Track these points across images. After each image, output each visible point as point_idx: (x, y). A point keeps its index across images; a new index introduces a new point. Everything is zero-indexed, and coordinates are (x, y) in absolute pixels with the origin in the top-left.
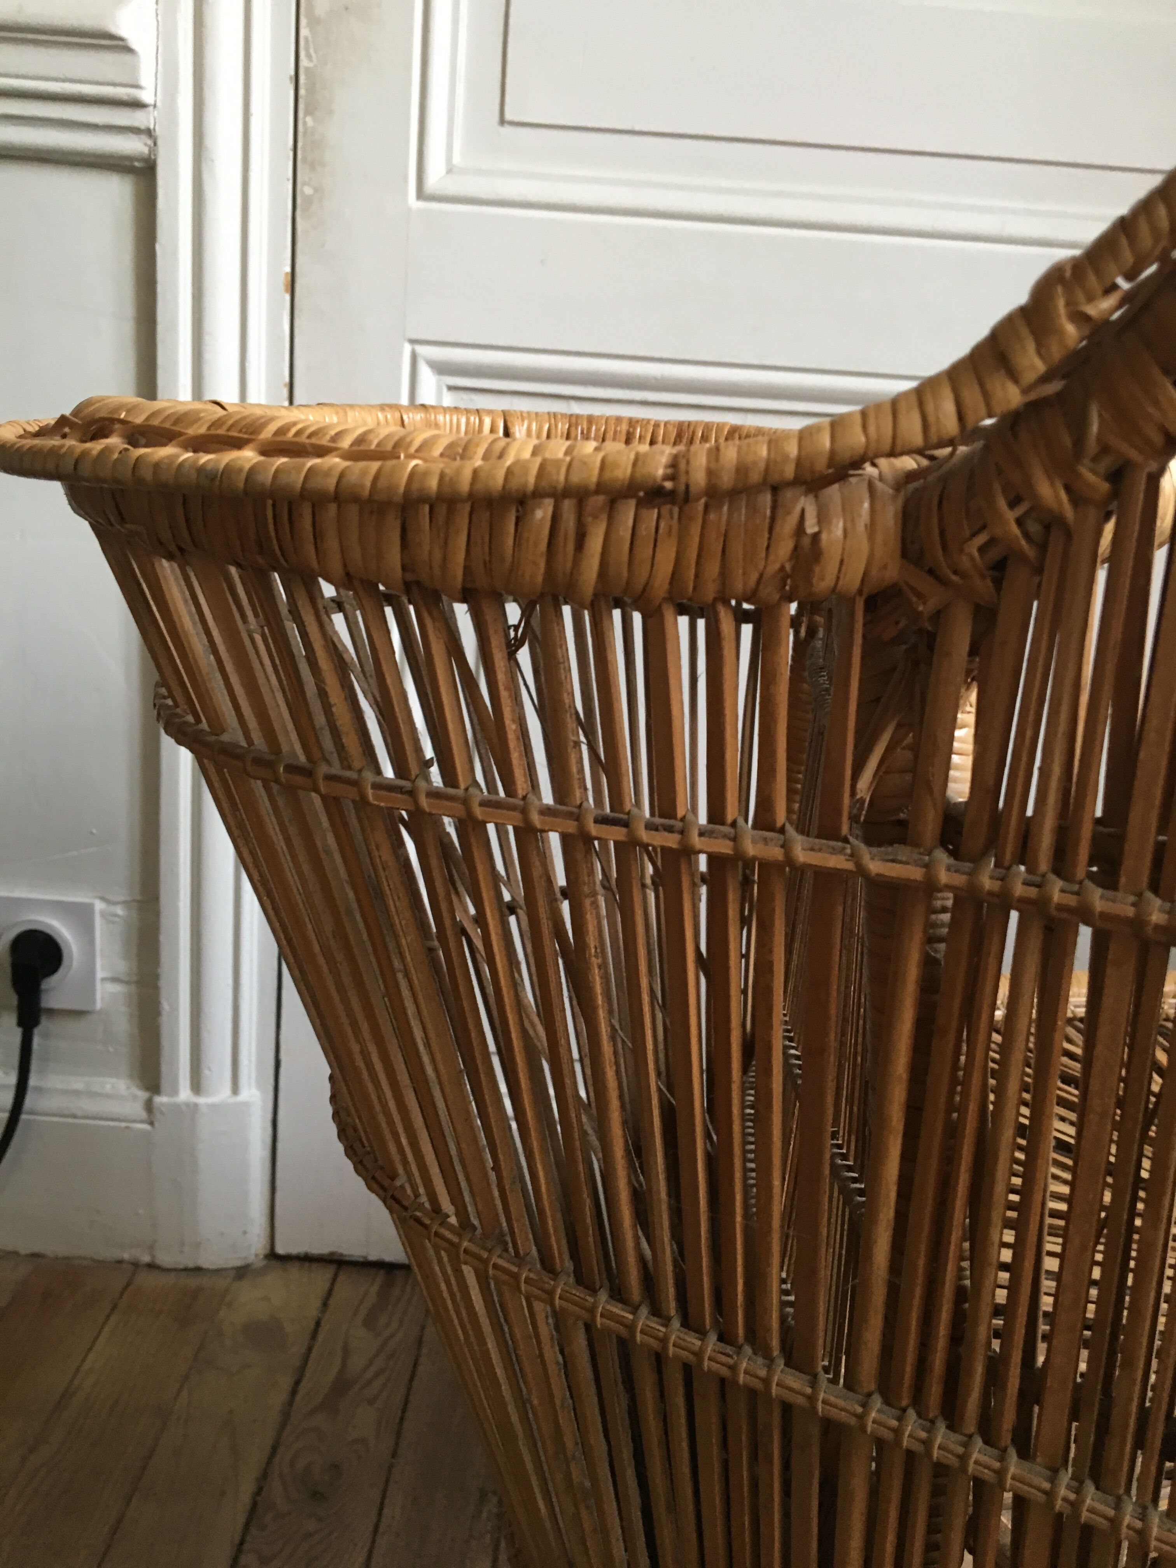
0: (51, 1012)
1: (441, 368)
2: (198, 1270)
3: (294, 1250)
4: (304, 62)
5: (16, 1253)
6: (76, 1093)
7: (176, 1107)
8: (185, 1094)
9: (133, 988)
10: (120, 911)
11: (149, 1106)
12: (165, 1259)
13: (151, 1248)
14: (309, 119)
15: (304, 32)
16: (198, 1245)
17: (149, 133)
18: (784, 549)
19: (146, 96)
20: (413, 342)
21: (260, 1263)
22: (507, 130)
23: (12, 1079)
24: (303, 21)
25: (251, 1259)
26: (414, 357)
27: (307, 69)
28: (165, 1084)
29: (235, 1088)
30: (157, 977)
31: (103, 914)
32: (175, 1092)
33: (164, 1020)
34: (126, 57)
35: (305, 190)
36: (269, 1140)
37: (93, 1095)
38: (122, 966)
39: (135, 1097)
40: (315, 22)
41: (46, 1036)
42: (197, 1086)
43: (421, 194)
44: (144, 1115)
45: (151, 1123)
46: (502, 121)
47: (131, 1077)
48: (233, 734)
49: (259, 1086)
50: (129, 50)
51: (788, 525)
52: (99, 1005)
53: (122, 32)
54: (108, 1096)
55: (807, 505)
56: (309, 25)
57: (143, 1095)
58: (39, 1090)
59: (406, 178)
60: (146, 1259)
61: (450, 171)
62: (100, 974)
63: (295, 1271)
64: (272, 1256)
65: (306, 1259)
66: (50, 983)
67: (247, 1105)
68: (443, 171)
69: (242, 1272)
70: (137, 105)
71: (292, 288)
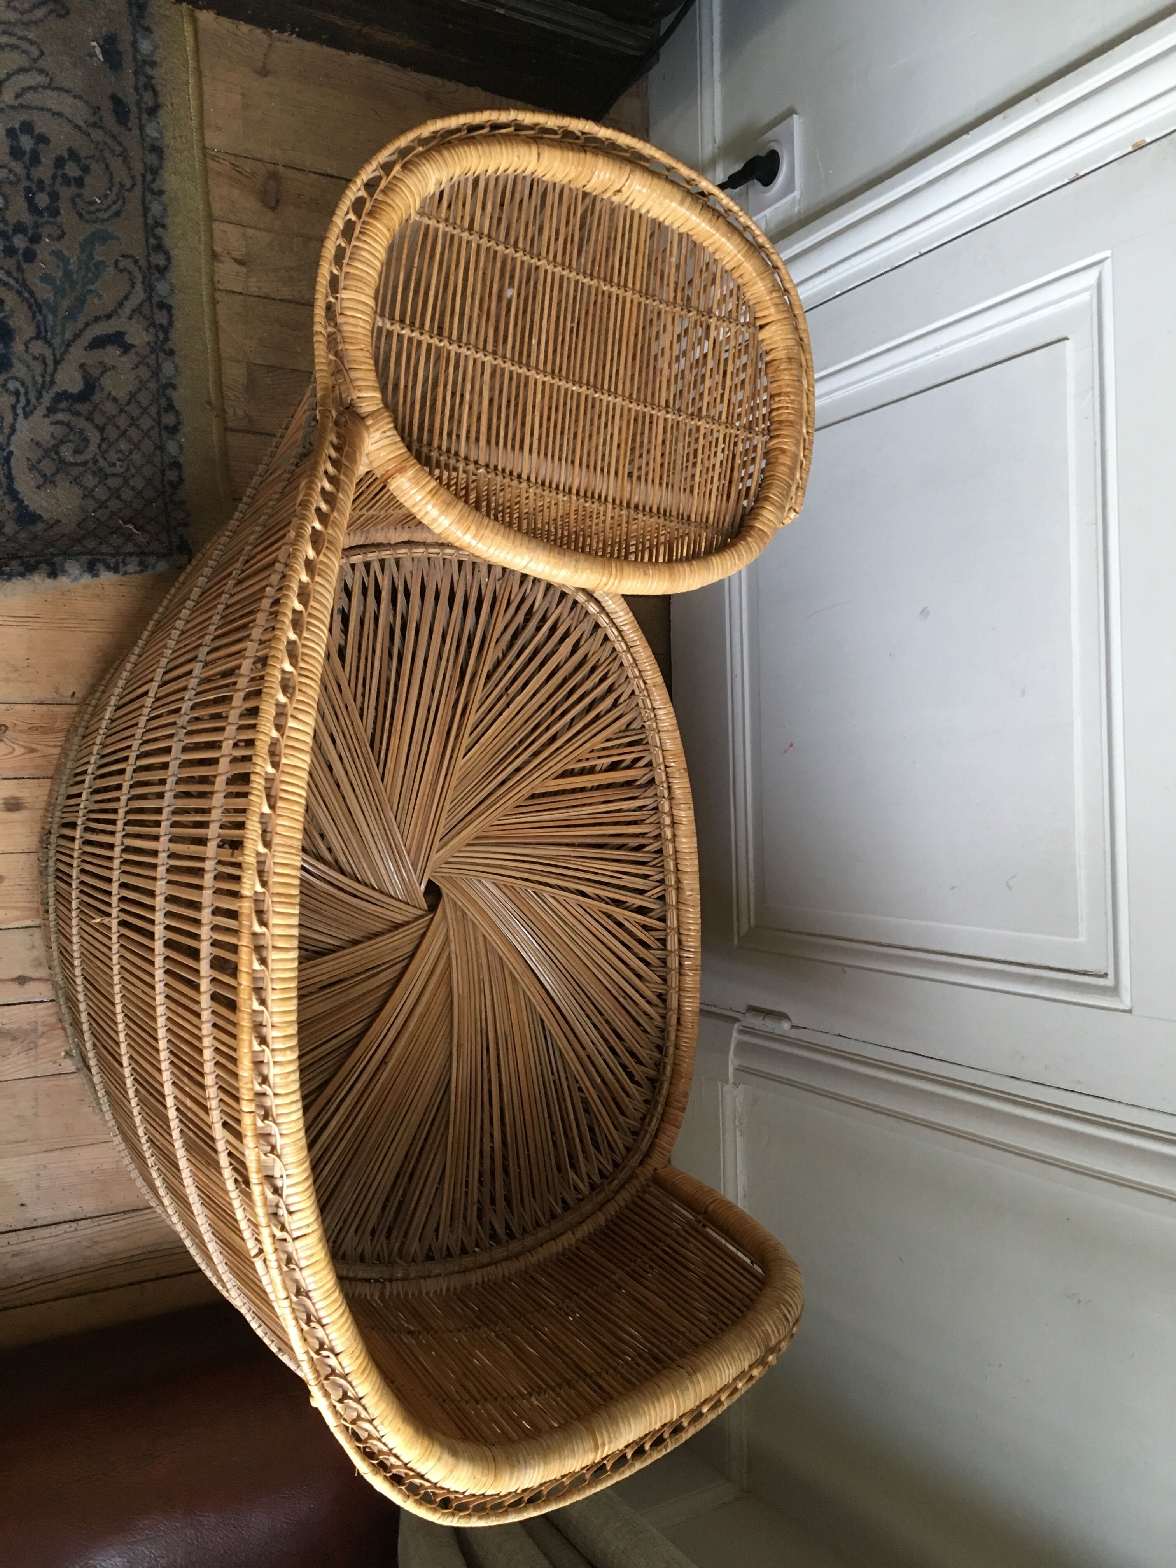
71: (1139, 147)
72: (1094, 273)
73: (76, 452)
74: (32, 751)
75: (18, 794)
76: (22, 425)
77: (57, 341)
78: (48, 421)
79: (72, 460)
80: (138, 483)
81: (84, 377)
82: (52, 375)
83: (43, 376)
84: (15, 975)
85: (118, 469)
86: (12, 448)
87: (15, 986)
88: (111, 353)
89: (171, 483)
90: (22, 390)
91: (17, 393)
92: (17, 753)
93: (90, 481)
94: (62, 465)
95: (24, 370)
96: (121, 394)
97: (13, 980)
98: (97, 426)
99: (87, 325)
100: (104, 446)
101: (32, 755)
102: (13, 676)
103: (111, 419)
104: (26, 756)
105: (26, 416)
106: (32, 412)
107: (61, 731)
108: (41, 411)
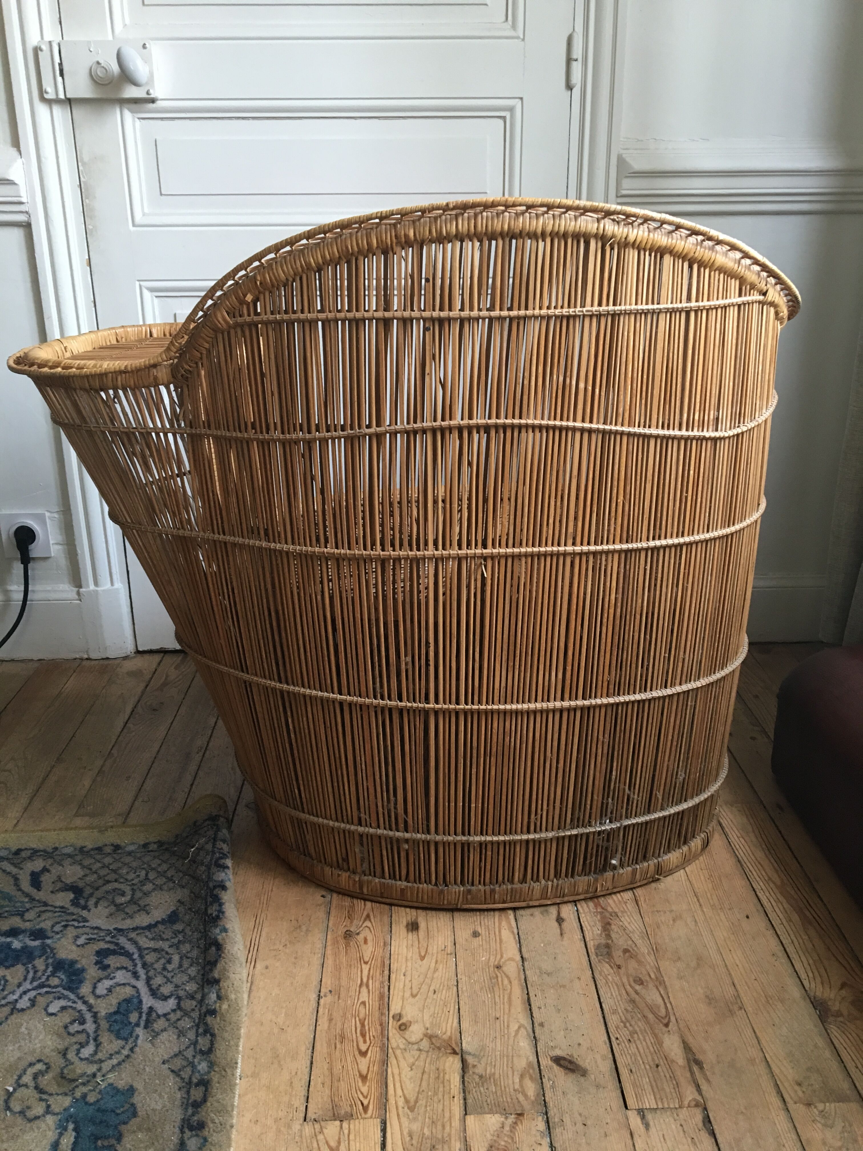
0: (34, 559)
1: (152, 290)
2: (108, 658)
3: (146, 649)
4: (82, 179)
5: (32, 660)
6: (49, 591)
7: (89, 592)
8: (92, 587)
9: (66, 547)
10: (56, 515)
11: (78, 593)
12: (93, 656)
13: (87, 652)
14: (87, 201)
15: (80, 168)
16: (106, 648)
17: (27, 212)
18: (152, 378)
19: (24, 200)
20: (138, 281)
21: (133, 655)
22: (163, 197)
23: (22, 588)
24: (80, 164)
25: (129, 653)
26: (140, 286)
27: (85, 183)
28: (83, 583)
29: (112, 584)
30: (74, 540)
31: (49, 518)
32: (88, 586)
33: (79, 557)
34: (14, 187)
35: (89, 227)
36: (129, 604)
37: (55, 591)
38: (60, 538)
39: (72, 591)
40: (84, 164)
41: (33, 569)
42: (96, 584)
43: (134, 225)
44: (77, 597)
45: (80, 600)
46: (161, 194)
47: (70, 583)
48: (66, 421)
49: (122, 583)
50: (15, 184)
51: (151, 374)
52: (53, 555)
53: (11, 178)
54: (62, 591)
55: (155, 371)
56: (82, 165)
57: (76, 589)
58: (33, 591)
59: (127, 219)
60: (86, 656)
61: (144, 214)
62: (51, 542)
63: (147, 657)
64: (138, 652)
65: (151, 652)
66: (32, 547)
67: (117, 589)
68: (141, 215)
69: (126, 658)
70: (21, 203)
71: (90, 264)
72: (146, 293)
73: (123, 894)
74: (368, 916)
75: (405, 923)
76: (95, 922)
77: (28, 906)
78: (93, 910)
79: (129, 897)
80: (154, 864)
81: (62, 891)
82: (55, 907)
83: (55, 912)
84: (556, 924)
85: (143, 873)
86: (111, 928)
87: (565, 925)
88: (45, 878)
89: (159, 847)
90: (63, 923)
91: (66, 926)
92: (369, 925)
93: (149, 887)
94: (133, 901)
95: (47, 922)
96: (81, 873)
97: (560, 925)
98: (104, 885)
99: (20, 890)
100: (122, 880)
101: (372, 917)
102: (304, 928)
103: (100, 878)
104: (372, 920)
105: (87, 921)
106: (84, 918)
107: (353, 903)
108: (84, 913)
